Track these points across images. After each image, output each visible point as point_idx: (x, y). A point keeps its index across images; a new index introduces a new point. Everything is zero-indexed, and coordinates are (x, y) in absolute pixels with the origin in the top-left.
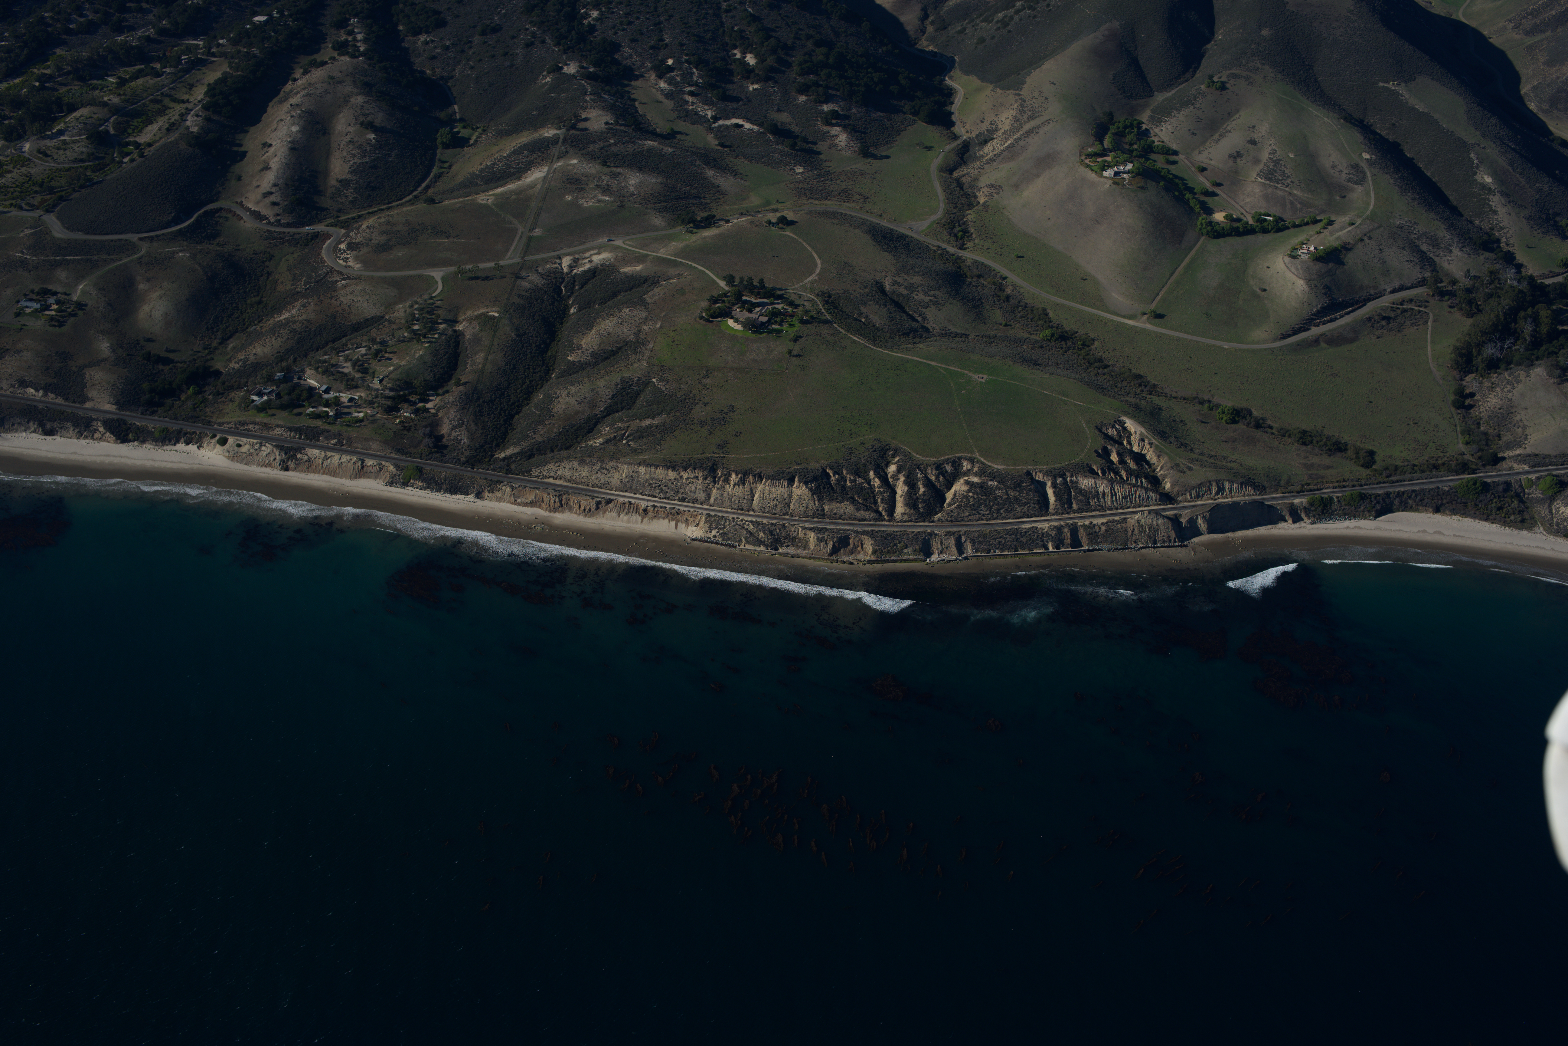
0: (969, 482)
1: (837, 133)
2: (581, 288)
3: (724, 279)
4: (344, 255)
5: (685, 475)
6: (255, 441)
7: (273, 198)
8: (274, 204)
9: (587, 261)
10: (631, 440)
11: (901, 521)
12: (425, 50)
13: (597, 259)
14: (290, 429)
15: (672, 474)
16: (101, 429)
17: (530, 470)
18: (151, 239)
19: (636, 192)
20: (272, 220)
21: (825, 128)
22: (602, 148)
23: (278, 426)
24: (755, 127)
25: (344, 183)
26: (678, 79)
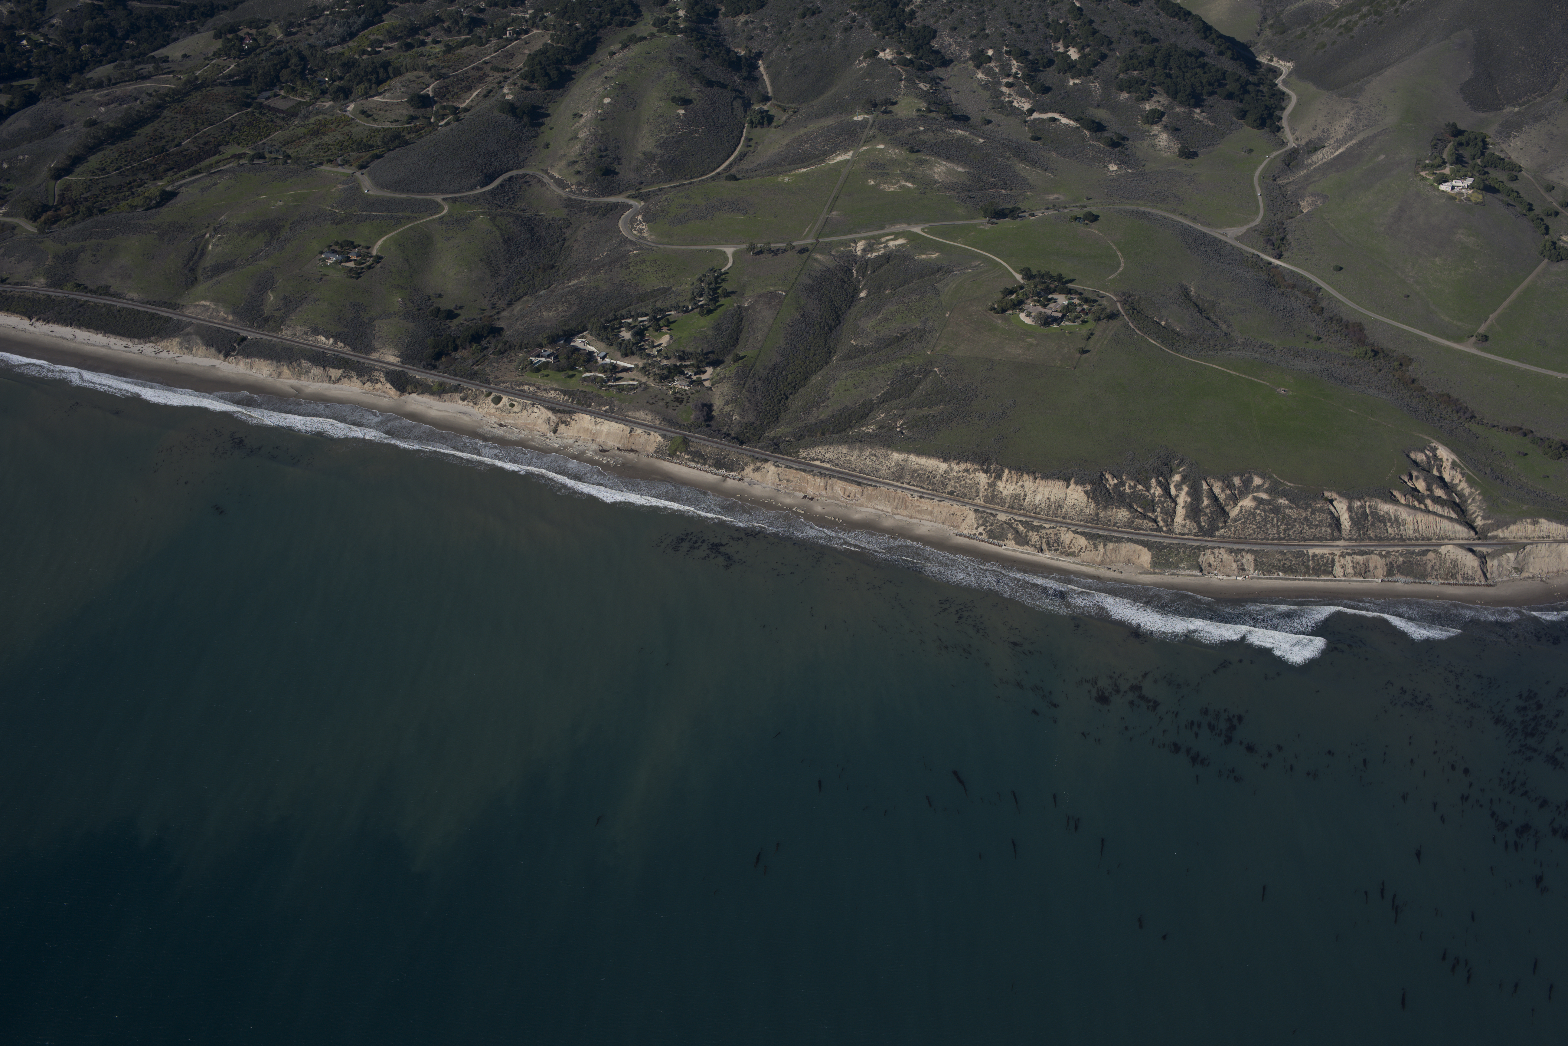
0: (1259, 498)
1: (1156, 133)
2: (874, 272)
3: (1021, 272)
4: (640, 226)
5: (956, 467)
6: (528, 402)
7: (577, 167)
8: (578, 172)
9: (882, 246)
10: (905, 429)
11: (1180, 534)
12: (744, 31)
13: (891, 244)
14: (565, 393)
15: (943, 466)
16: (383, 380)
17: (798, 451)
18: (454, 200)
19: (940, 181)
20: (574, 188)
21: (1145, 127)
22: (910, 135)
23: (552, 389)
24: (1072, 122)
25: (649, 157)
26: (997, 70)
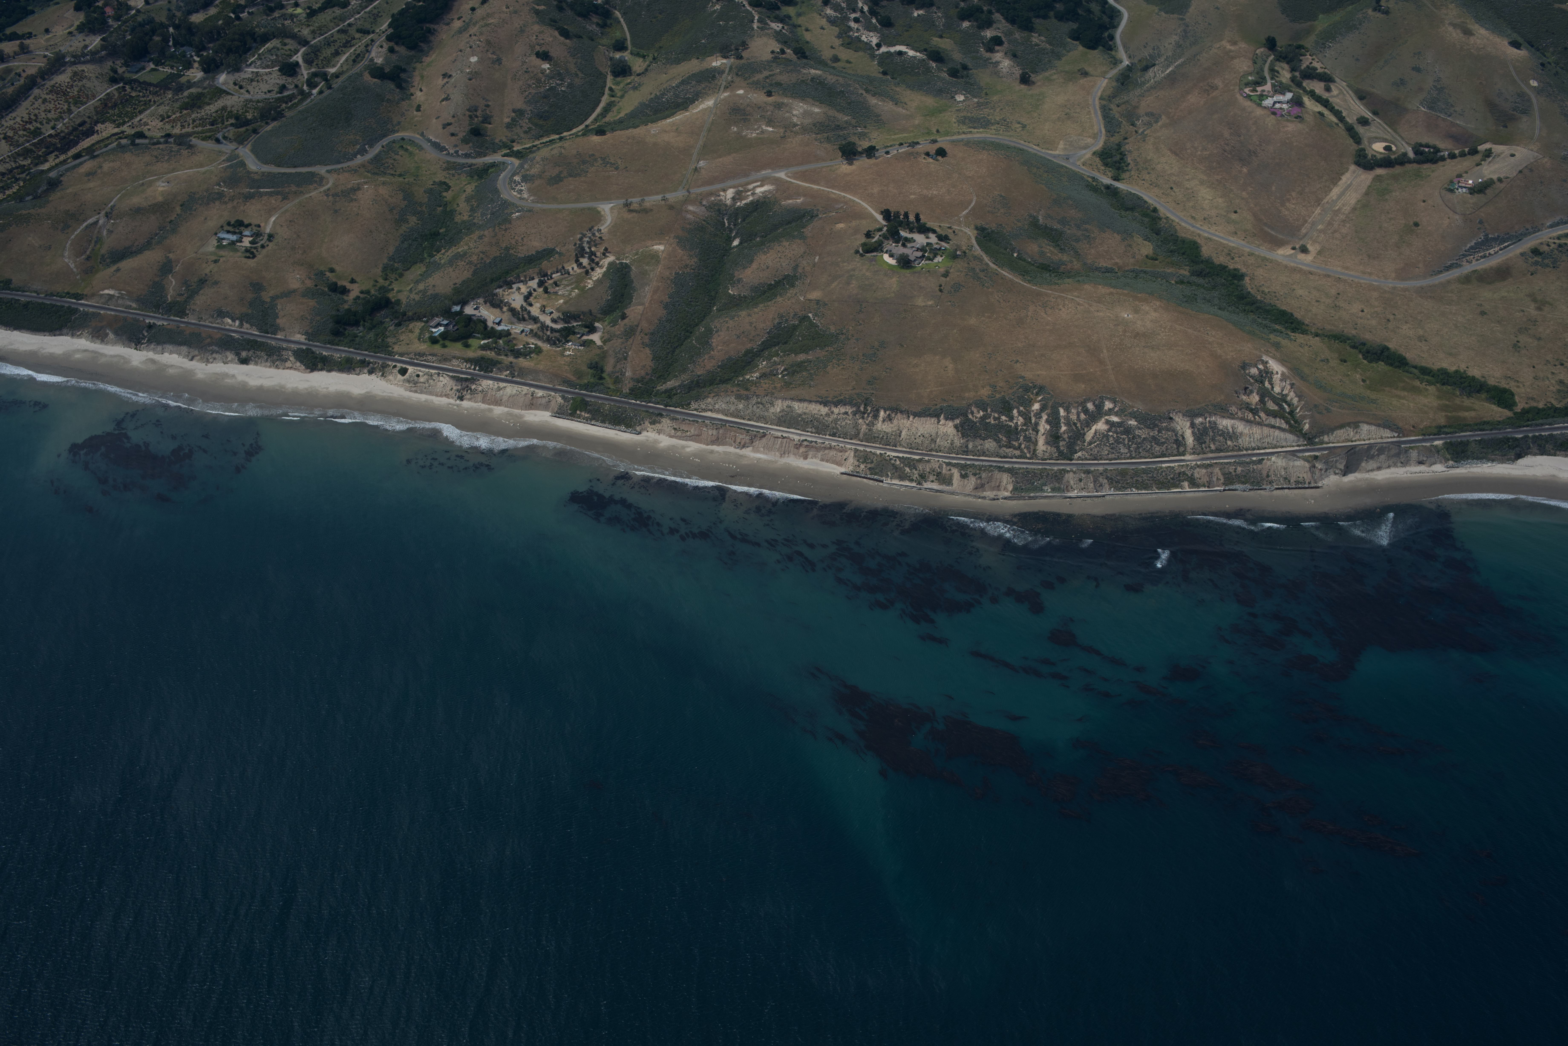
0: (1110, 421)
1: (998, 59)
2: (744, 220)
3: (882, 213)
4: (519, 187)
5: (836, 410)
6: (433, 372)
7: (451, 129)
8: (453, 135)
9: (749, 193)
10: (786, 375)
11: (1042, 459)
13: (759, 190)
14: (466, 361)
15: (824, 410)
16: (292, 359)
17: (689, 404)
18: (338, 171)
19: (799, 123)
20: (452, 151)
21: (988, 55)
22: (767, 77)
23: (454, 357)
24: (918, 54)
25: (520, 114)
26: (844, 5)
